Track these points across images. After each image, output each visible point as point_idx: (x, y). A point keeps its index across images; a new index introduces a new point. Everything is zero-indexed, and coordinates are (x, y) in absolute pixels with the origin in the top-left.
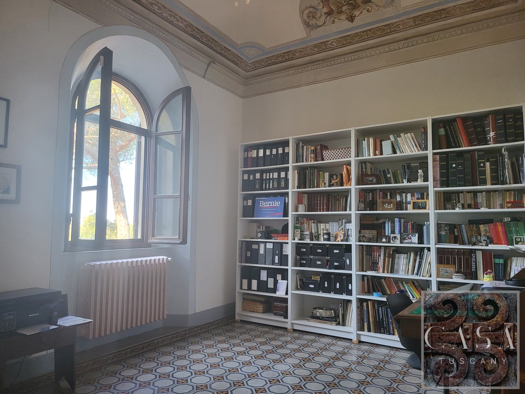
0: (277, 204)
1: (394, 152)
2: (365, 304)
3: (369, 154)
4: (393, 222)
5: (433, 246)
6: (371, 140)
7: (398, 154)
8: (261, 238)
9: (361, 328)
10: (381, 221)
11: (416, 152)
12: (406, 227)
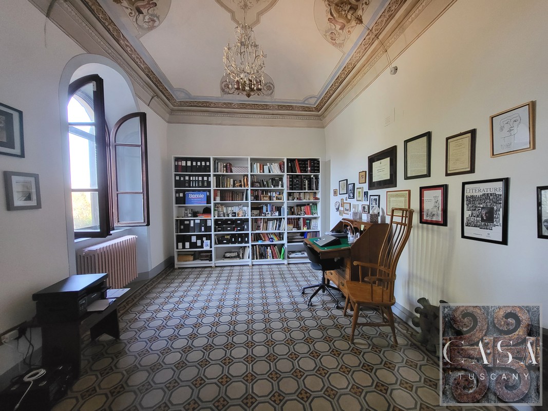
0: (202, 196)
1: (270, 172)
2: (255, 247)
3: (257, 171)
4: (267, 206)
5: (286, 216)
6: (258, 164)
7: (271, 173)
8: (191, 217)
9: (253, 259)
10: (261, 206)
11: (279, 173)
12: (272, 208)
